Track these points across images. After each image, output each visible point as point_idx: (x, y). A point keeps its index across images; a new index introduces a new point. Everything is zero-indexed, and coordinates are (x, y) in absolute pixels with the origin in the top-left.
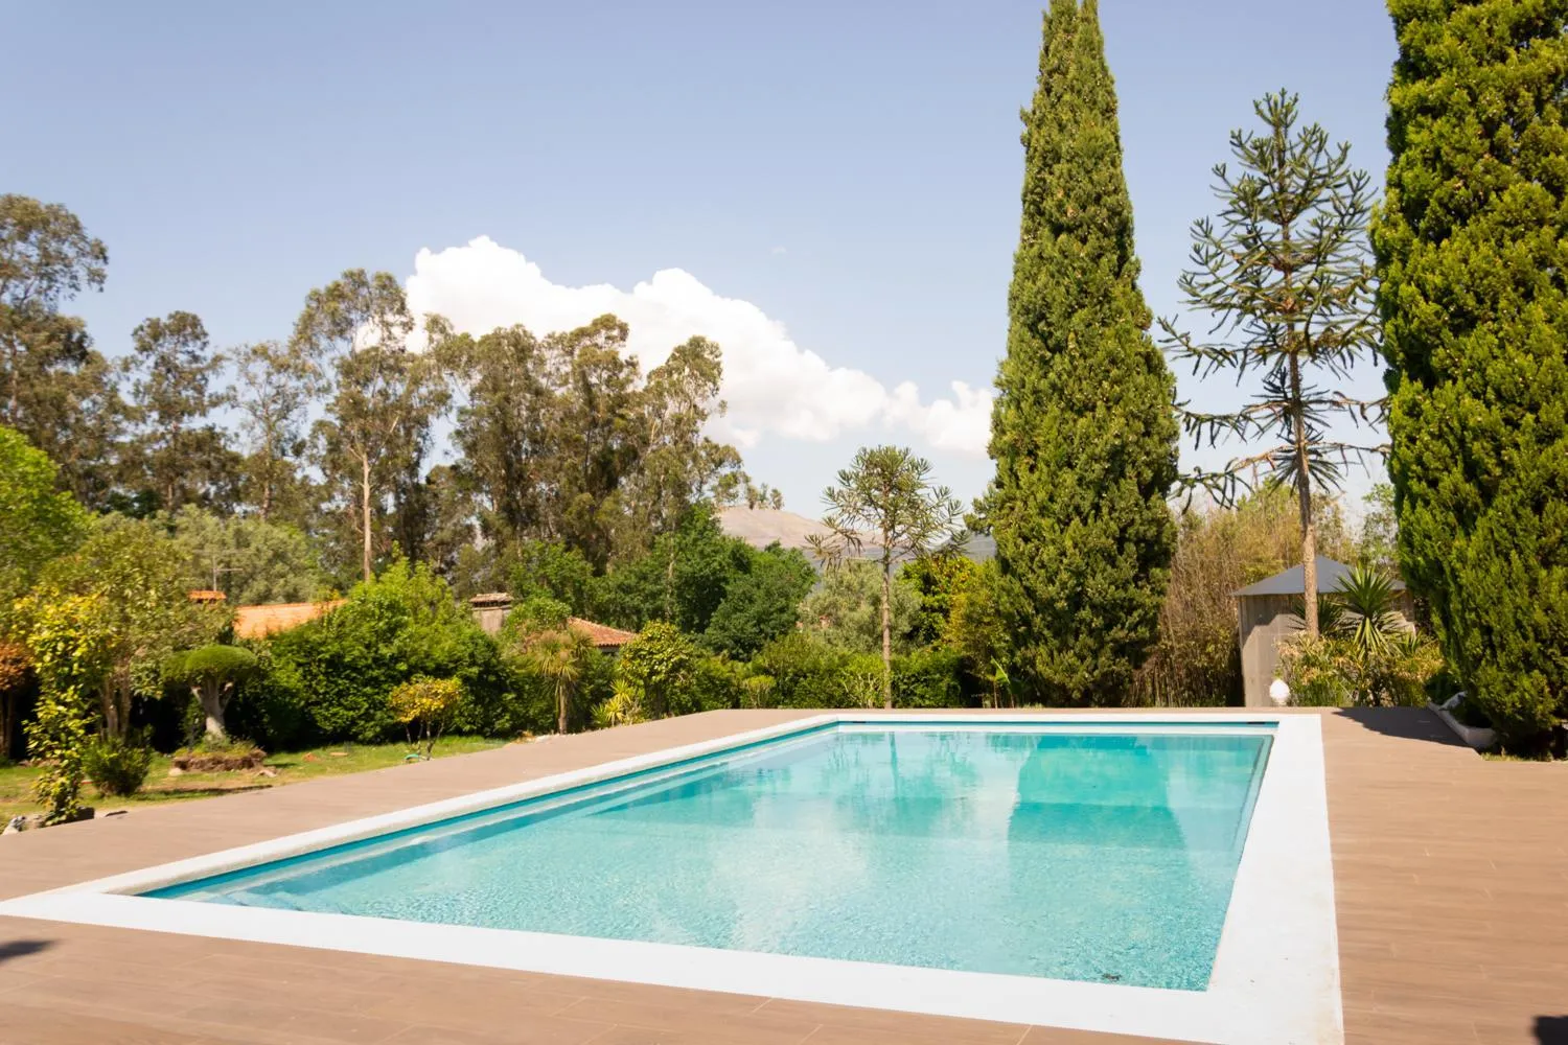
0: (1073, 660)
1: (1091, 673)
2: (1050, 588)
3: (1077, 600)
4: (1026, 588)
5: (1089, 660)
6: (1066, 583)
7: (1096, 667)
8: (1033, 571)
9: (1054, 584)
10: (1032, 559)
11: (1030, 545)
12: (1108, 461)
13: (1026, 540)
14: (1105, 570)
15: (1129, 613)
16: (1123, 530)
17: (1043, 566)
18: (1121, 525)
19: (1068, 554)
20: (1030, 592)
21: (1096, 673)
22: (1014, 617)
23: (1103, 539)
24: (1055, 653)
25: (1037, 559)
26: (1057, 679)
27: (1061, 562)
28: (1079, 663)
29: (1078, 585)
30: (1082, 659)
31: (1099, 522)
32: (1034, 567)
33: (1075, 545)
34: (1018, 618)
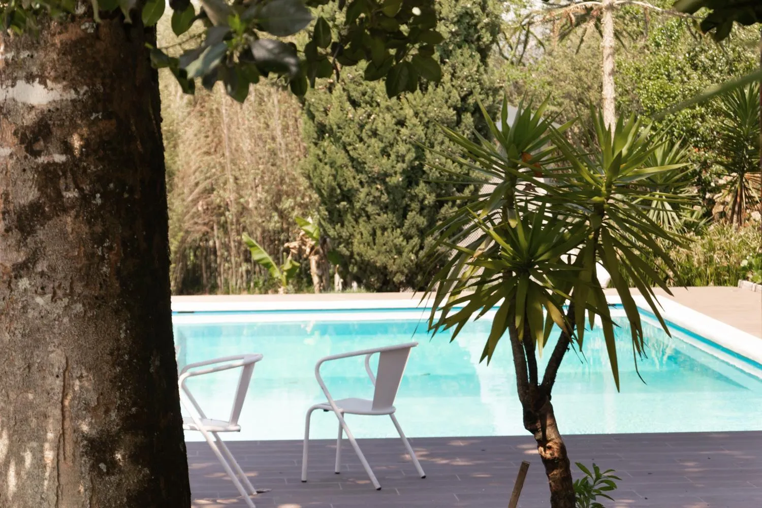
0: (400, 241)
1: (417, 254)
2: (384, 160)
3: (413, 175)
4: (352, 159)
5: (416, 240)
6: (403, 156)
7: (422, 248)
8: (361, 140)
9: (389, 156)
10: (362, 127)
11: (360, 111)
12: (454, 23)
13: (355, 104)
14: (442, 143)
15: (461, 189)
16: (464, 99)
17: (375, 133)
18: (463, 94)
19: (408, 123)
20: (358, 165)
21: (422, 254)
22: (335, 189)
23: (445, 110)
24: (379, 232)
25: (367, 127)
26: (380, 261)
27: (398, 132)
28: (404, 243)
29: (416, 159)
30: (408, 238)
31: (440, 90)
32: (364, 135)
33: (416, 114)
34: (338, 191)
